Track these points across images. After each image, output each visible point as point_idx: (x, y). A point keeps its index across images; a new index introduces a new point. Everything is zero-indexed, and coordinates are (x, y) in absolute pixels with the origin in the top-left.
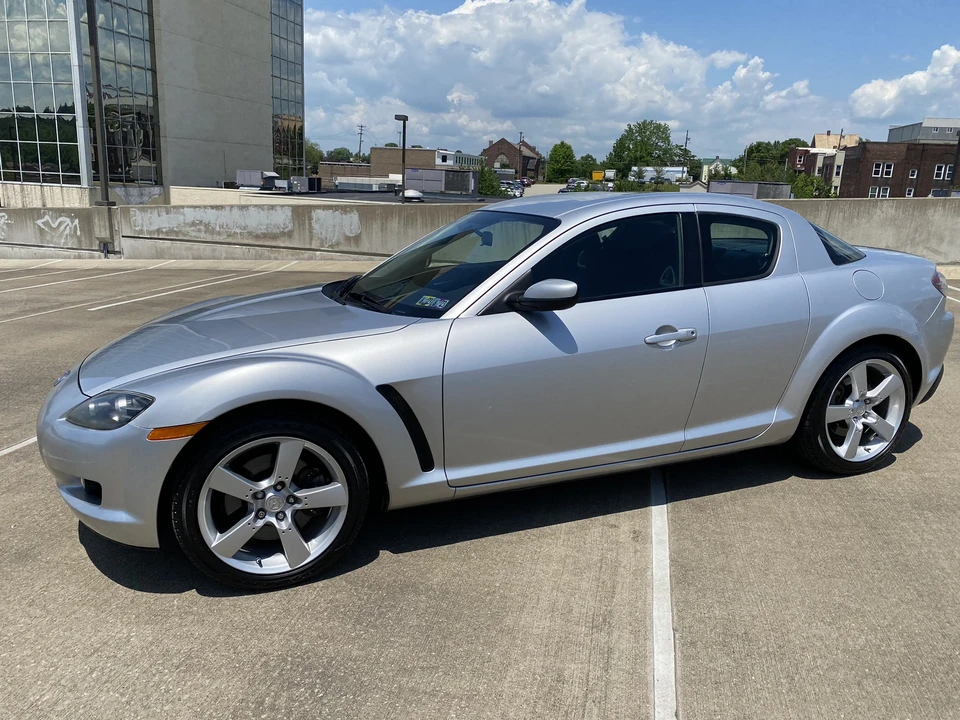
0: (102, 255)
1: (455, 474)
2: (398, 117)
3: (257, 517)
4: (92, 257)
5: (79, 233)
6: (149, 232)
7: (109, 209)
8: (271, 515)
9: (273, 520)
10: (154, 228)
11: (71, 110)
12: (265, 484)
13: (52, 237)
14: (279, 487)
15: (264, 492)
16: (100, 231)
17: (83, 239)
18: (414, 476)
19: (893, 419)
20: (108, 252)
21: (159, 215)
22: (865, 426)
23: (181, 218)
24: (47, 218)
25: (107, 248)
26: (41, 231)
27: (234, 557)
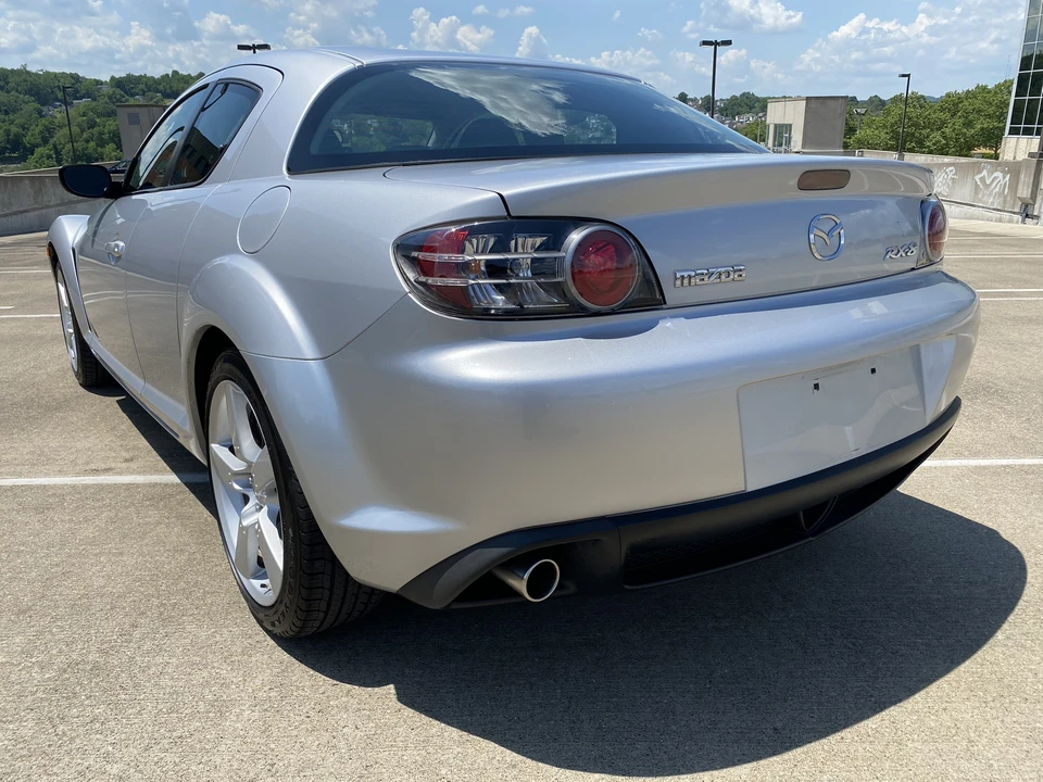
0: (1020, 218)
4: (1011, 221)
5: (1006, 191)
7: (1038, 162)
13: (984, 195)
16: (1024, 192)
17: (1009, 198)
20: (1027, 216)
24: (985, 173)
25: (1027, 214)
26: (977, 186)
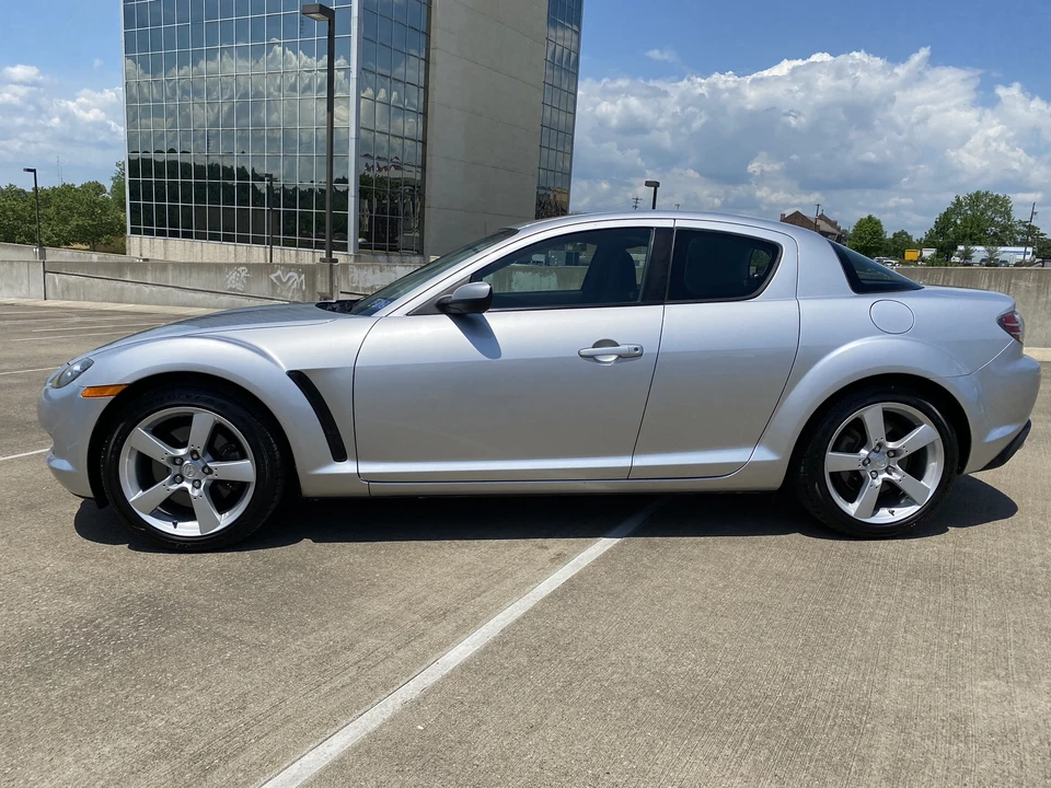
1: (367, 468)
2: (648, 184)
3: (174, 481)
5: (304, 287)
6: (364, 289)
7: (331, 266)
8: (188, 481)
9: (189, 486)
10: (369, 285)
11: (345, 181)
12: (182, 452)
13: (282, 291)
14: (195, 456)
15: (182, 459)
16: (321, 286)
17: (307, 293)
18: (325, 464)
19: (931, 481)
21: (374, 273)
22: (886, 482)
23: (393, 275)
24: (279, 272)
26: (273, 284)
27: (152, 514)
